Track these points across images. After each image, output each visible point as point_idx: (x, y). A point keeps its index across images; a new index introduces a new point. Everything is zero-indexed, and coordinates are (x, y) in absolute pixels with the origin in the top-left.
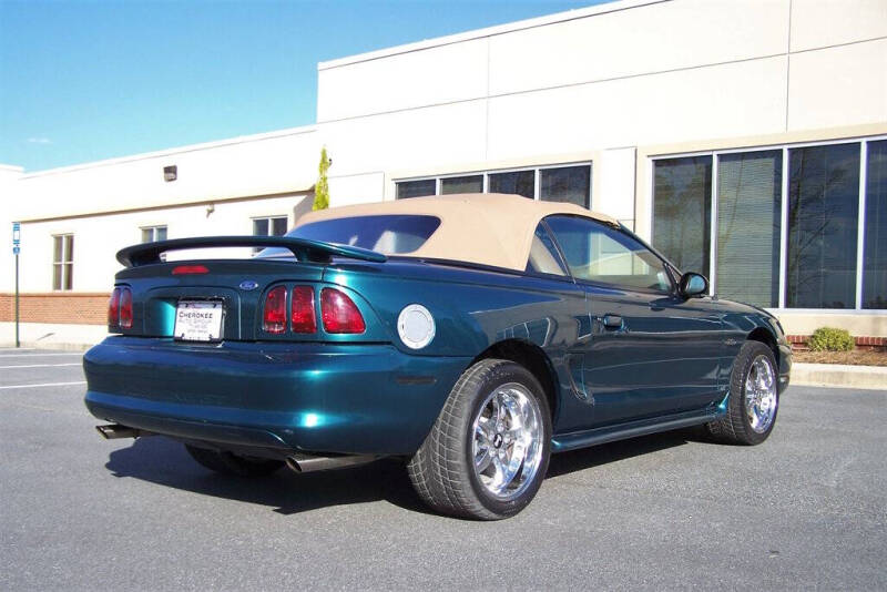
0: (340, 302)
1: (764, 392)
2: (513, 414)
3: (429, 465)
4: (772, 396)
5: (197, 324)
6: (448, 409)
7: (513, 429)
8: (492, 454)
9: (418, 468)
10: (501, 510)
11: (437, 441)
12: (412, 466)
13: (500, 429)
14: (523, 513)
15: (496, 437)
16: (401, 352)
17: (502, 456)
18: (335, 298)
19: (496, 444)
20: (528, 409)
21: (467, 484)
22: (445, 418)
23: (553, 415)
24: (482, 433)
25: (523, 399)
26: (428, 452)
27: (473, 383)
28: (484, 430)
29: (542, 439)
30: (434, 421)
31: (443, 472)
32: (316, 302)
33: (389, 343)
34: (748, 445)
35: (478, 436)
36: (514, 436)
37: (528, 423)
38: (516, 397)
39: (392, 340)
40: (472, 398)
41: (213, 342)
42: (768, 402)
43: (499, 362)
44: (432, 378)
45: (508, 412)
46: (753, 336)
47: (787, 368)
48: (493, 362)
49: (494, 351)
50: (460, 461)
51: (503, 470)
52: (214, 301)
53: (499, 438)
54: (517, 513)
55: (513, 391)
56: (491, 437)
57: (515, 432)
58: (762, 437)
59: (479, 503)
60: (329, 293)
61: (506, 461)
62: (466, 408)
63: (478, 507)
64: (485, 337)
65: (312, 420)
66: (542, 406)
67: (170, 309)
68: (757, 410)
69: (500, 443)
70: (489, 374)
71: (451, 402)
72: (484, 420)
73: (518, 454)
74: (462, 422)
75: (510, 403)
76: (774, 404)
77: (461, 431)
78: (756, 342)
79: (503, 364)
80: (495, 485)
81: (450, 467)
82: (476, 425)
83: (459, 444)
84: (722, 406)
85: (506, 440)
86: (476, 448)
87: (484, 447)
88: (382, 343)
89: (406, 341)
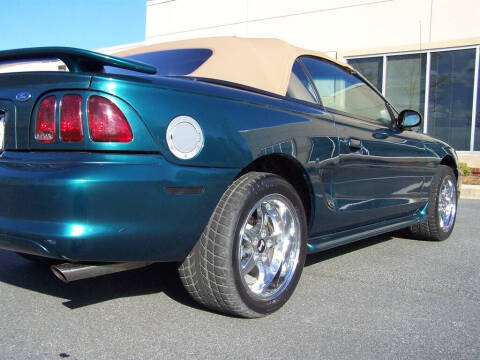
0: (109, 113)
1: (448, 202)
2: (274, 222)
3: (198, 269)
4: (453, 205)
6: (216, 218)
7: (274, 234)
8: (255, 257)
9: (188, 272)
10: (262, 308)
11: (205, 248)
12: (182, 269)
13: (263, 235)
14: (282, 310)
15: (260, 242)
16: (169, 161)
17: (264, 259)
18: (104, 109)
19: (260, 249)
20: (287, 216)
21: (233, 288)
22: (213, 227)
23: (308, 221)
24: (247, 239)
25: (283, 208)
26: (197, 258)
27: (239, 193)
28: (248, 236)
29: (299, 244)
30: (202, 229)
31: (211, 277)
32: (83, 113)
33: (157, 153)
34: (438, 240)
35: (244, 241)
36: (275, 240)
37: (286, 229)
38: (278, 206)
39: (161, 151)
40: (239, 207)
43: (263, 174)
44: (201, 187)
45: (270, 221)
48: (258, 175)
49: (258, 165)
50: (227, 267)
51: (265, 272)
53: (262, 243)
54: (277, 309)
55: (275, 201)
56: (255, 243)
57: (276, 236)
58: (447, 234)
59: (243, 304)
60: (98, 102)
61: (268, 263)
62: (233, 217)
63: (243, 308)
64: (250, 154)
66: (300, 214)
68: (443, 215)
69: (263, 248)
70: (254, 185)
71: (218, 211)
72: (249, 227)
73: (278, 256)
74: (229, 230)
75: (272, 212)
77: (228, 239)
78: (445, 166)
79: (267, 176)
80: (257, 284)
81: (218, 272)
82: (242, 232)
83: (226, 252)
84: (423, 213)
85: (269, 245)
86: (241, 253)
87: (248, 251)
88: (151, 153)
89: (175, 152)
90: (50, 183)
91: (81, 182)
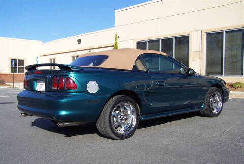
1: (218, 102)
2: (128, 110)
3: (100, 124)
4: (221, 103)
5: (40, 87)
7: (128, 114)
8: (120, 121)
9: (98, 125)
10: (122, 137)
11: (102, 118)
13: (122, 114)
16: (88, 94)
17: (123, 122)
18: (70, 81)
21: (110, 130)
26: (100, 121)
27: (112, 102)
28: (117, 115)
31: (104, 127)
32: (64, 81)
33: (84, 92)
34: (212, 117)
35: (114, 115)
36: (128, 116)
40: (111, 106)
41: (43, 92)
42: (220, 105)
43: (121, 96)
44: (98, 101)
45: (125, 108)
46: (214, 86)
47: (228, 94)
48: (119, 96)
51: (124, 126)
52: (43, 81)
55: (127, 104)
56: (119, 117)
58: (217, 115)
60: (68, 79)
63: (114, 136)
65: (63, 113)
67: (35, 83)
68: (216, 107)
69: (122, 118)
76: (221, 105)
77: (108, 115)
78: (214, 88)
80: (121, 130)
81: (105, 125)
82: (113, 113)
83: (107, 119)
84: (203, 106)
85: (125, 117)
88: (82, 92)
89: (89, 91)
90: (56, 101)
91: (64, 100)
